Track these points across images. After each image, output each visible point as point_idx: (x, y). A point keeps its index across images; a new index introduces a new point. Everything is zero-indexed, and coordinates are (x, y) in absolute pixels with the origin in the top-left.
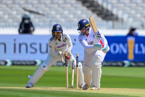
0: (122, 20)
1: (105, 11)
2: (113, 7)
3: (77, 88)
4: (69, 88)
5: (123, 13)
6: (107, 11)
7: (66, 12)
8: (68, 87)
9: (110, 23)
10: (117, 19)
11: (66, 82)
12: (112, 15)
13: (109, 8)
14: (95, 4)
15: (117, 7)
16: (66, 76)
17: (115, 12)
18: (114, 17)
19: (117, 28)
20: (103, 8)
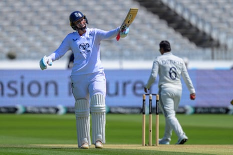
0: (226, 47)
1: (200, 35)
2: (212, 29)
3: (157, 145)
4: (146, 145)
5: (227, 37)
6: (204, 34)
7: (144, 37)
8: (144, 144)
9: (208, 51)
10: (218, 45)
11: (142, 137)
12: (211, 40)
13: (207, 29)
14: (187, 24)
15: (219, 29)
16: (142, 128)
17: (214, 35)
18: (214, 43)
19: (218, 59)
20: (198, 30)
